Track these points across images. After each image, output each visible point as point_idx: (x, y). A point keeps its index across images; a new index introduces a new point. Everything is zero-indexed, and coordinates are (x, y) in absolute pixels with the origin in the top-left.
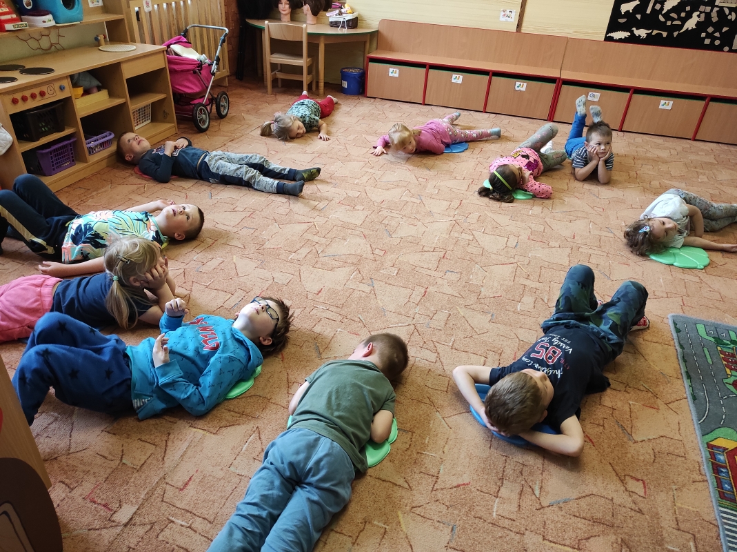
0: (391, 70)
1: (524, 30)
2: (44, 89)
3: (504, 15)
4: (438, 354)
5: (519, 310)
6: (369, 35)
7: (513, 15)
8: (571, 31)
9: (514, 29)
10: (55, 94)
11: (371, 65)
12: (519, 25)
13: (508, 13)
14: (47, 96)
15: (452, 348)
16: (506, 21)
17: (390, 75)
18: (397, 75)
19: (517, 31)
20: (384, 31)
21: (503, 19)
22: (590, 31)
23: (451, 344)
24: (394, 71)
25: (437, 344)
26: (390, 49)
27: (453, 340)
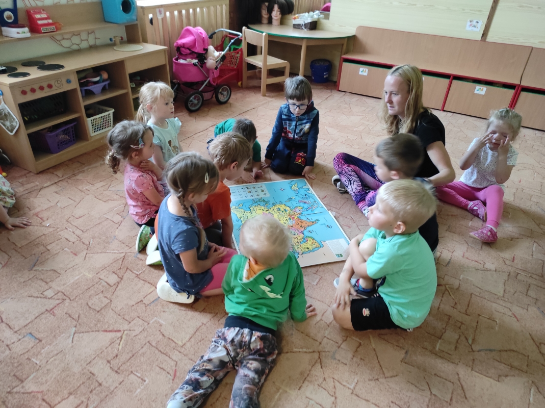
0: (361, 69)
2: (52, 83)
3: (471, 25)
4: (336, 398)
5: (437, 349)
6: (346, 39)
7: (479, 25)
8: (537, 41)
9: (479, 37)
10: (62, 86)
11: (345, 64)
12: (485, 35)
13: (474, 23)
14: (54, 87)
15: (352, 393)
16: (472, 31)
17: (360, 73)
18: (366, 74)
19: (481, 40)
20: (360, 36)
23: (352, 387)
24: (363, 71)
25: (337, 384)
26: (363, 51)
27: (356, 381)
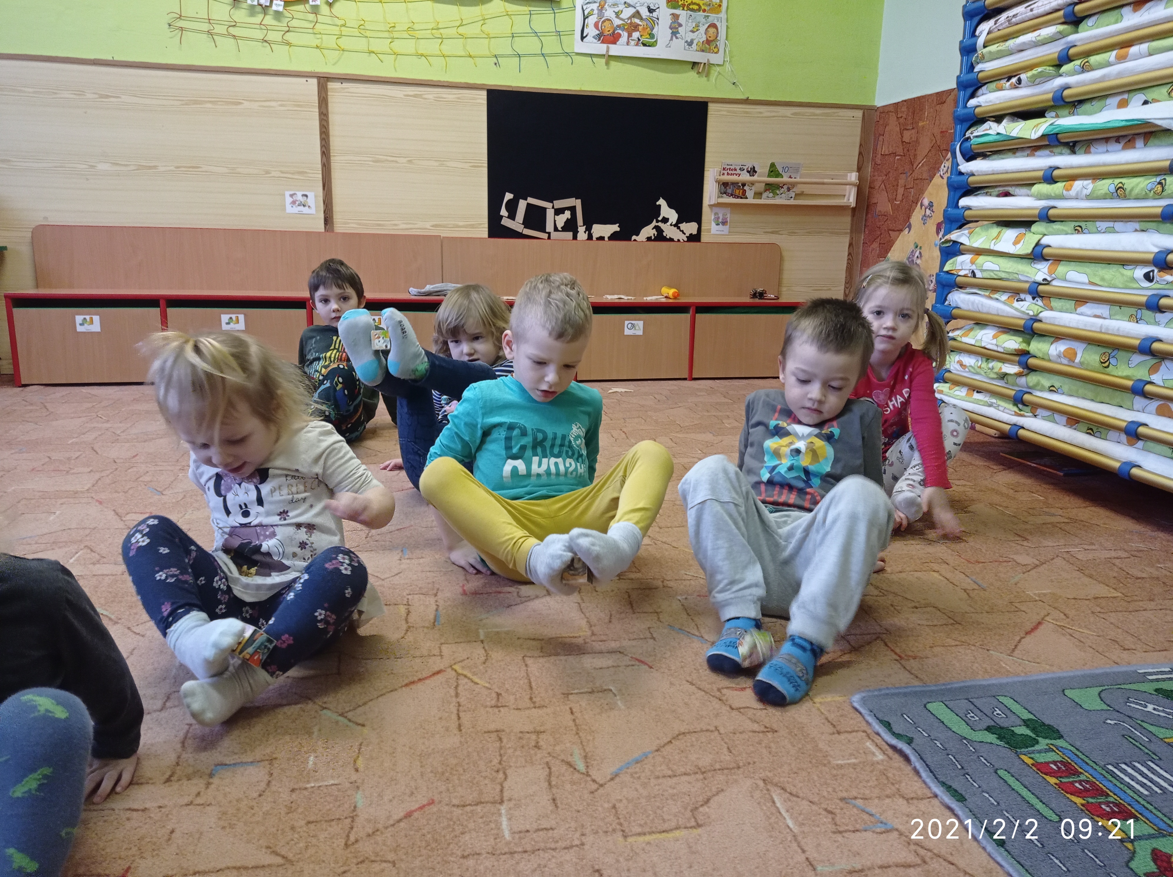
1: (341, 225)
3: (294, 202)
7: (311, 201)
8: (428, 225)
9: (320, 226)
12: (328, 220)
13: (299, 197)
16: (301, 214)
19: (326, 231)
21: (291, 209)
22: (461, 224)
